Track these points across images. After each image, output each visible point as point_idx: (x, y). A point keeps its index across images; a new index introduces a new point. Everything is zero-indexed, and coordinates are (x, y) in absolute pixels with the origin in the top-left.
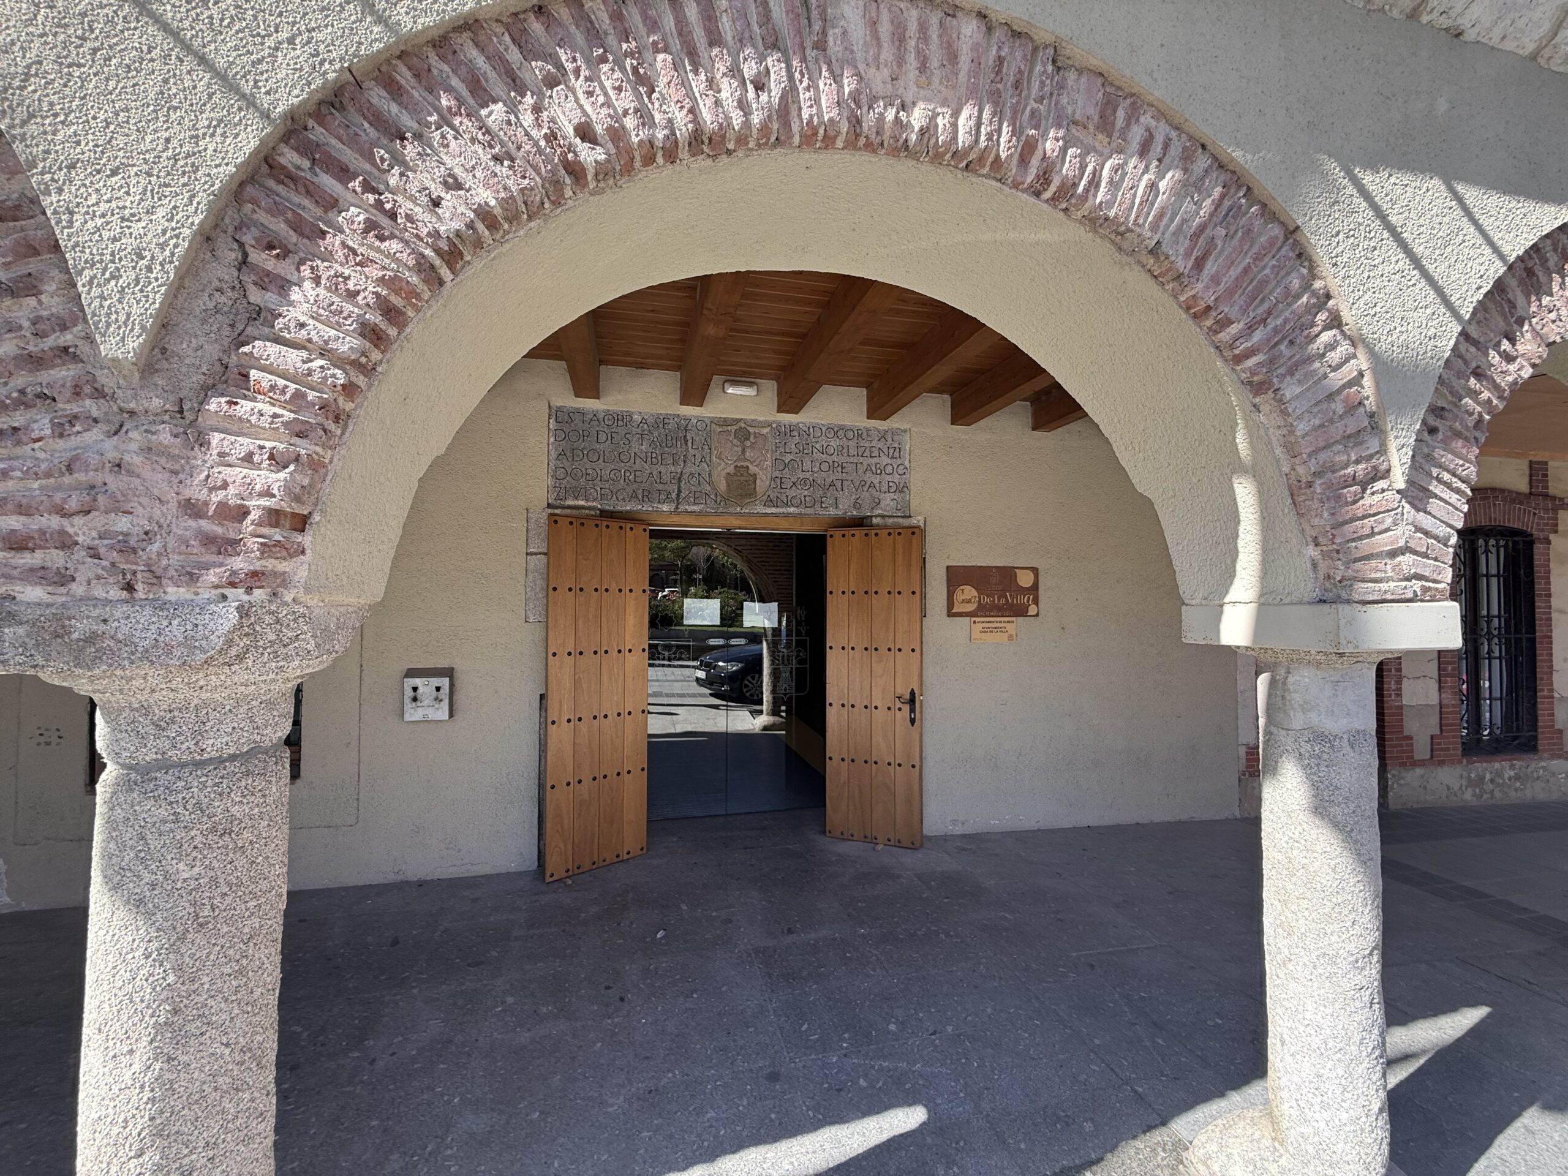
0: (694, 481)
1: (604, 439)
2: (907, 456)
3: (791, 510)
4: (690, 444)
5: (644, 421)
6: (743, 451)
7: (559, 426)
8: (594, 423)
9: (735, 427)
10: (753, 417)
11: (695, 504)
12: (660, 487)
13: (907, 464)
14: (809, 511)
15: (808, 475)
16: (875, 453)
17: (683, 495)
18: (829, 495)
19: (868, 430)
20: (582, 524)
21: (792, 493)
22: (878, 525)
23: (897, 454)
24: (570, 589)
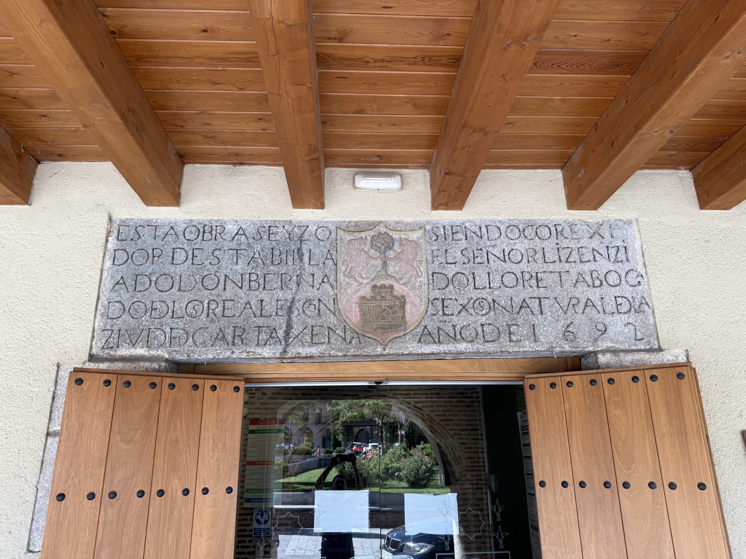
0: (311, 311)
1: (183, 258)
2: (639, 257)
3: (462, 346)
4: (306, 259)
5: (241, 232)
6: (385, 264)
7: (120, 245)
8: (169, 238)
9: (372, 233)
10: (397, 219)
11: (313, 344)
12: (260, 321)
13: (640, 269)
14: (490, 347)
15: (485, 294)
16: (589, 256)
17: (294, 332)
18: (520, 321)
19: (572, 225)
20: (128, 384)
21: (461, 321)
22: (608, 366)
23: (622, 256)
24: (91, 496)
